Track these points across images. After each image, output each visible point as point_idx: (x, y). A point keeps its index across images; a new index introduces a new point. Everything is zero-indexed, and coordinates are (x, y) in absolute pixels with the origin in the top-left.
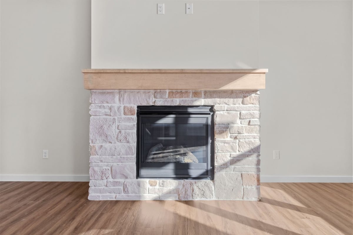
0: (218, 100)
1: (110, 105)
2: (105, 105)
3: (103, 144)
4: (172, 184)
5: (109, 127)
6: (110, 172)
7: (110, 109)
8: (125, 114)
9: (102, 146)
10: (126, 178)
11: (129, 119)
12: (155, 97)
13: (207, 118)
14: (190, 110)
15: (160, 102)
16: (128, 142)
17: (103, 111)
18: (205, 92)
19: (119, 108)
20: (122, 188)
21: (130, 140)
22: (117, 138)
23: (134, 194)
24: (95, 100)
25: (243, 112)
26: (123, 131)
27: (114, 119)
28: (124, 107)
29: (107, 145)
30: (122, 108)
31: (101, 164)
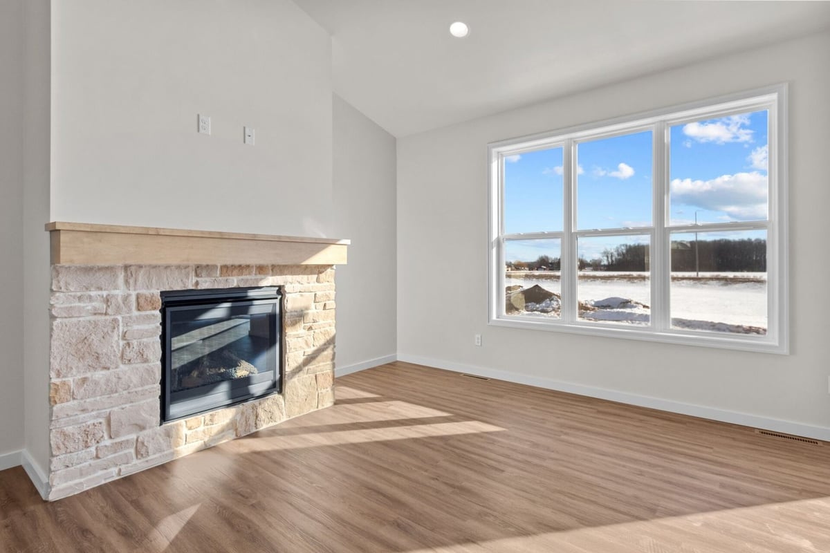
0: (289, 278)
1: (105, 293)
2: (93, 293)
3: (88, 375)
4: (226, 416)
5: (103, 337)
6: (104, 427)
7: (107, 301)
8: (139, 308)
9: (84, 380)
10: (142, 428)
11: (148, 318)
12: (197, 275)
13: (275, 304)
14: (251, 294)
15: (206, 283)
16: (146, 361)
17: (89, 306)
18: (273, 267)
19: (126, 298)
20: (132, 451)
21: (151, 357)
22: (122, 357)
23: (157, 455)
24: (67, 284)
25: (319, 294)
26: (135, 343)
27: (115, 321)
28: (138, 297)
29: (99, 375)
30: (133, 298)
31: (82, 416)
